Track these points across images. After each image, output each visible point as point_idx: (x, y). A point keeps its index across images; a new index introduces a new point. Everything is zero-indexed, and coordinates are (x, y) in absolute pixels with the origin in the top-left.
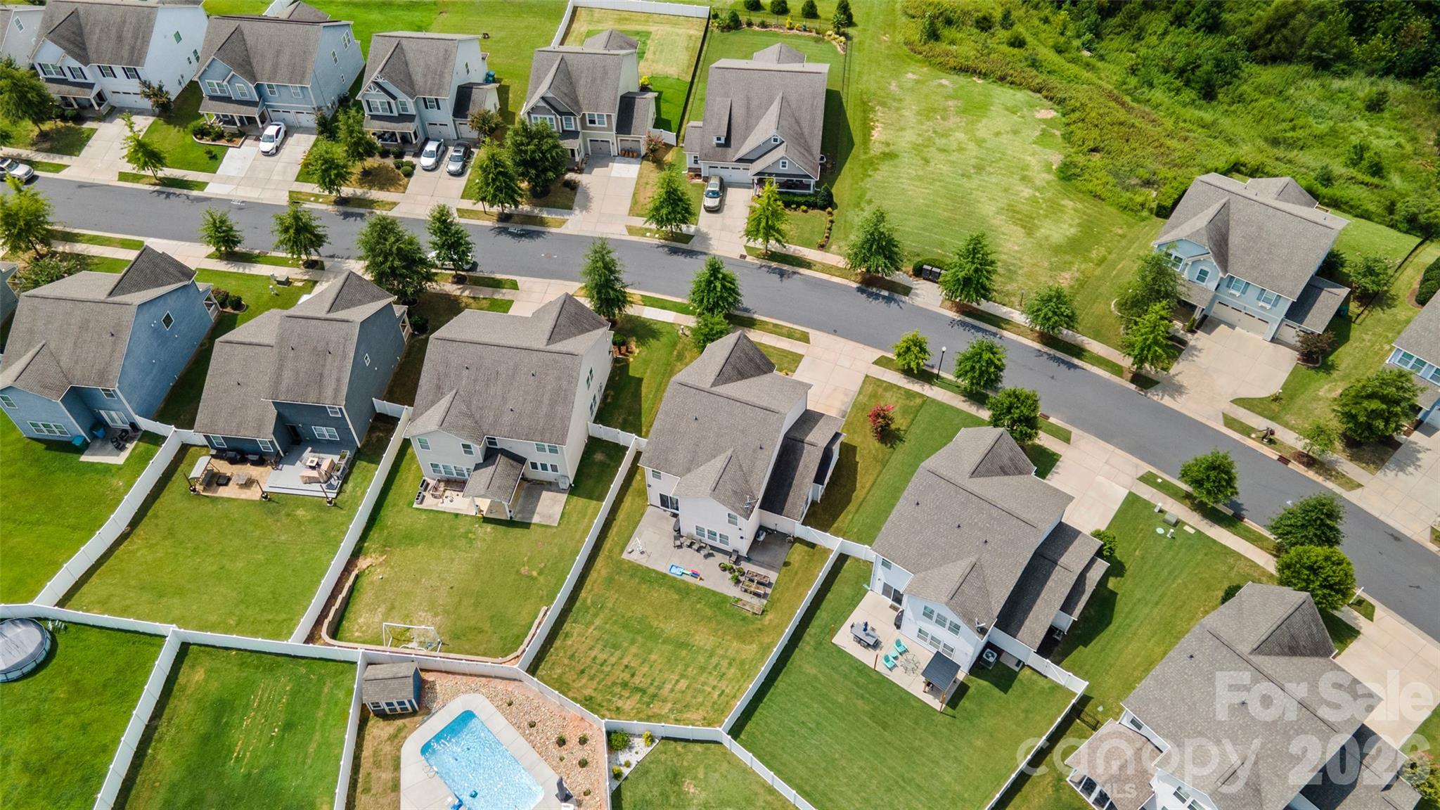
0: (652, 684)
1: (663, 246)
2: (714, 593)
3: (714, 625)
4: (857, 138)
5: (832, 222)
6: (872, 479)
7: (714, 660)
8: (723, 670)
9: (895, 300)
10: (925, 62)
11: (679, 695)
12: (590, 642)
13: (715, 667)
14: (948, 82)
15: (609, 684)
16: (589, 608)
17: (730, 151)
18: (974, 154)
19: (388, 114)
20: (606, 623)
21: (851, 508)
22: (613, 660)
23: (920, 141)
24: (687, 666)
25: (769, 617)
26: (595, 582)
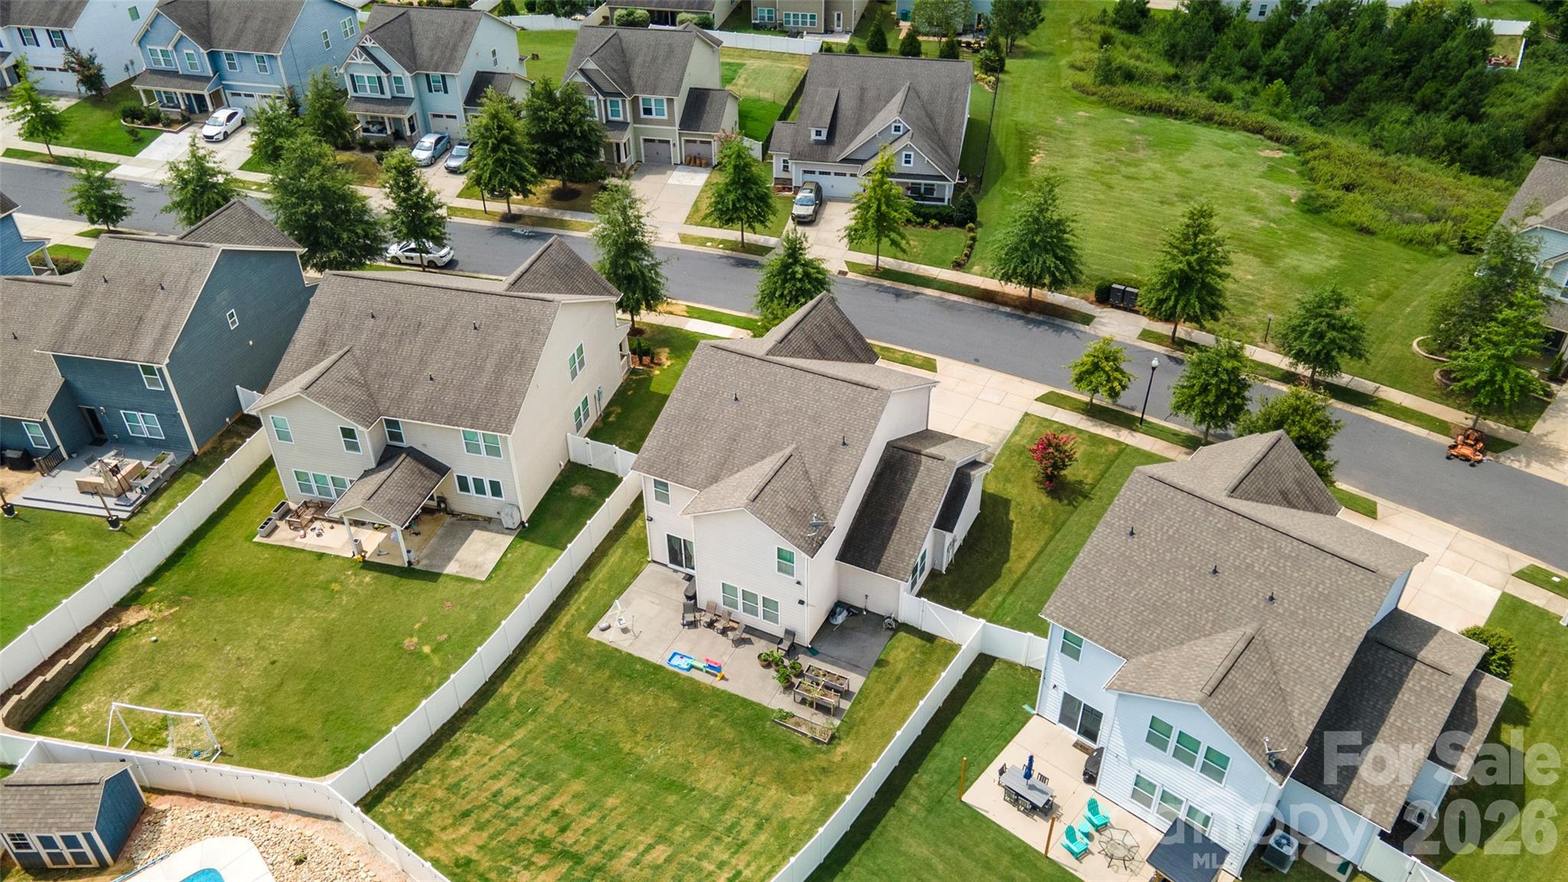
0: (597, 848)
1: (728, 257)
2: (745, 703)
3: (736, 755)
5: (973, 239)
6: (1037, 548)
7: (729, 817)
8: (744, 835)
11: (647, 873)
12: (495, 766)
13: (729, 830)
14: (1131, 120)
15: (513, 839)
16: (510, 711)
17: (834, 149)
19: (378, 95)
20: (536, 739)
21: (1003, 585)
22: (533, 799)
23: (1098, 168)
24: (675, 823)
25: (842, 748)
26: (530, 672)
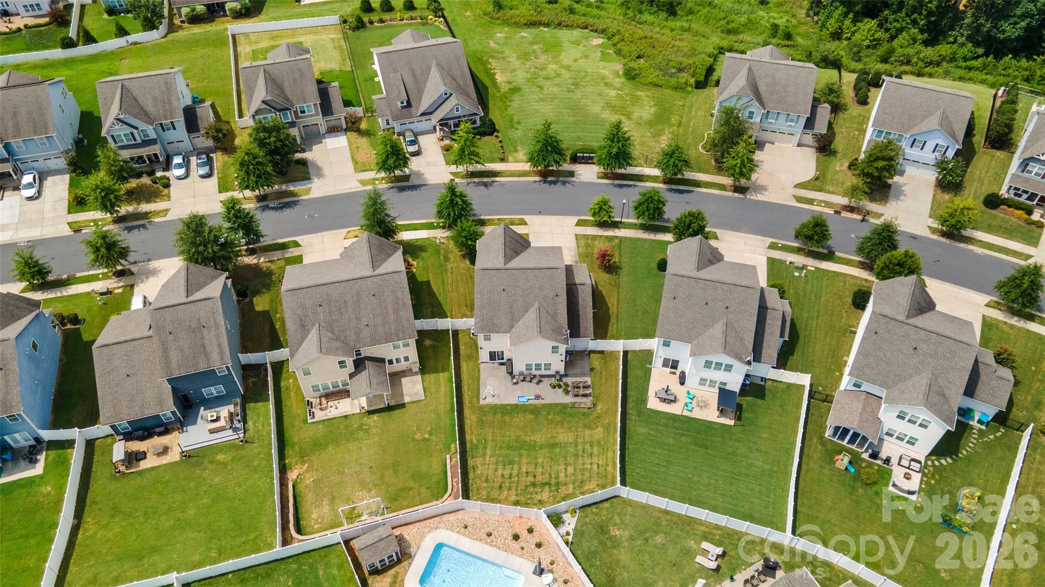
0: (551, 477)
2: (556, 405)
3: (566, 425)
4: (488, 83)
5: (501, 142)
6: (616, 299)
7: (580, 447)
8: (589, 452)
9: (568, 182)
10: (504, 24)
11: (572, 478)
12: (492, 467)
13: (583, 451)
14: (525, 33)
15: (523, 488)
16: (477, 445)
17: (413, 109)
18: (568, 76)
19: (133, 142)
20: (495, 451)
21: (613, 320)
22: (515, 472)
23: (529, 76)
24: (565, 458)
25: (599, 407)
26: (471, 427)
